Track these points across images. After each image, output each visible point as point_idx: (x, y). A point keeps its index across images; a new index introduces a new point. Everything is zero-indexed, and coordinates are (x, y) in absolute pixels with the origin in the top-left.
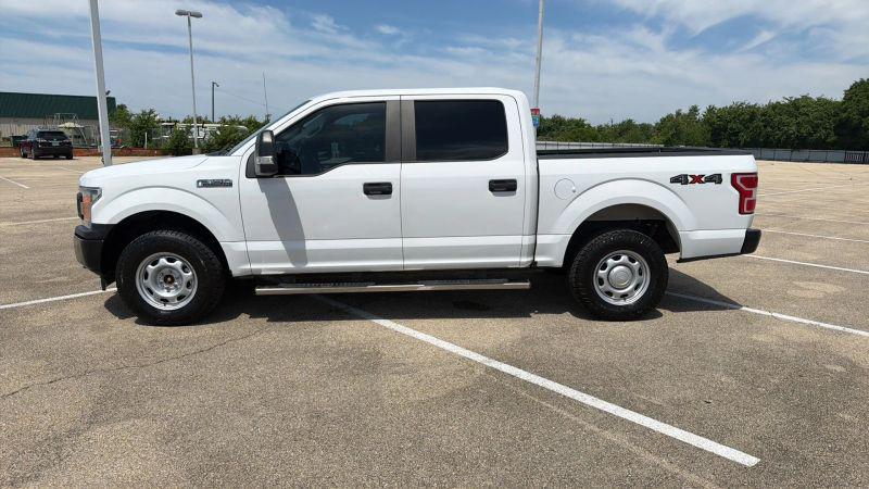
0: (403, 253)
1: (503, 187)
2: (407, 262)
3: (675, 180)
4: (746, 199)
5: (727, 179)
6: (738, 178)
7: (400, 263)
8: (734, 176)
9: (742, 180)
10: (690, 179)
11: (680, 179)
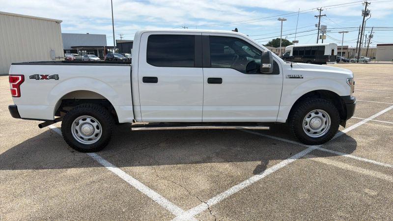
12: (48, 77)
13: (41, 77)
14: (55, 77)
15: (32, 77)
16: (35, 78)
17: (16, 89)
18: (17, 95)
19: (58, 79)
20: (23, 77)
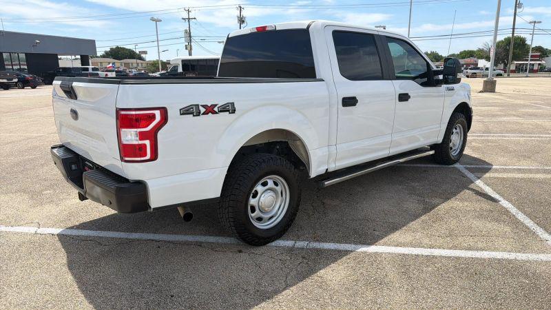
12: (216, 109)
13: (202, 110)
14: (229, 108)
15: (186, 111)
16: (192, 113)
17: (147, 142)
18: (148, 157)
19: (234, 111)
20: (164, 111)
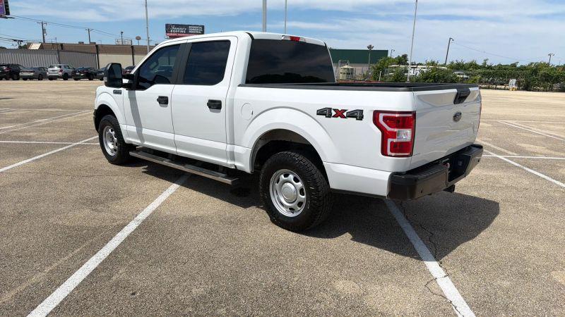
0: (176, 144)
1: (215, 105)
2: (178, 151)
3: (321, 112)
4: (390, 140)
5: (368, 117)
6: (381, 116)
7: (175, 150)
8: (376, 113)
9: (385, 119)
10: (334, 113)
11: (325, 112)
